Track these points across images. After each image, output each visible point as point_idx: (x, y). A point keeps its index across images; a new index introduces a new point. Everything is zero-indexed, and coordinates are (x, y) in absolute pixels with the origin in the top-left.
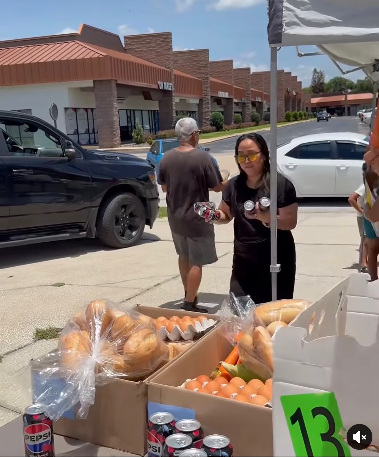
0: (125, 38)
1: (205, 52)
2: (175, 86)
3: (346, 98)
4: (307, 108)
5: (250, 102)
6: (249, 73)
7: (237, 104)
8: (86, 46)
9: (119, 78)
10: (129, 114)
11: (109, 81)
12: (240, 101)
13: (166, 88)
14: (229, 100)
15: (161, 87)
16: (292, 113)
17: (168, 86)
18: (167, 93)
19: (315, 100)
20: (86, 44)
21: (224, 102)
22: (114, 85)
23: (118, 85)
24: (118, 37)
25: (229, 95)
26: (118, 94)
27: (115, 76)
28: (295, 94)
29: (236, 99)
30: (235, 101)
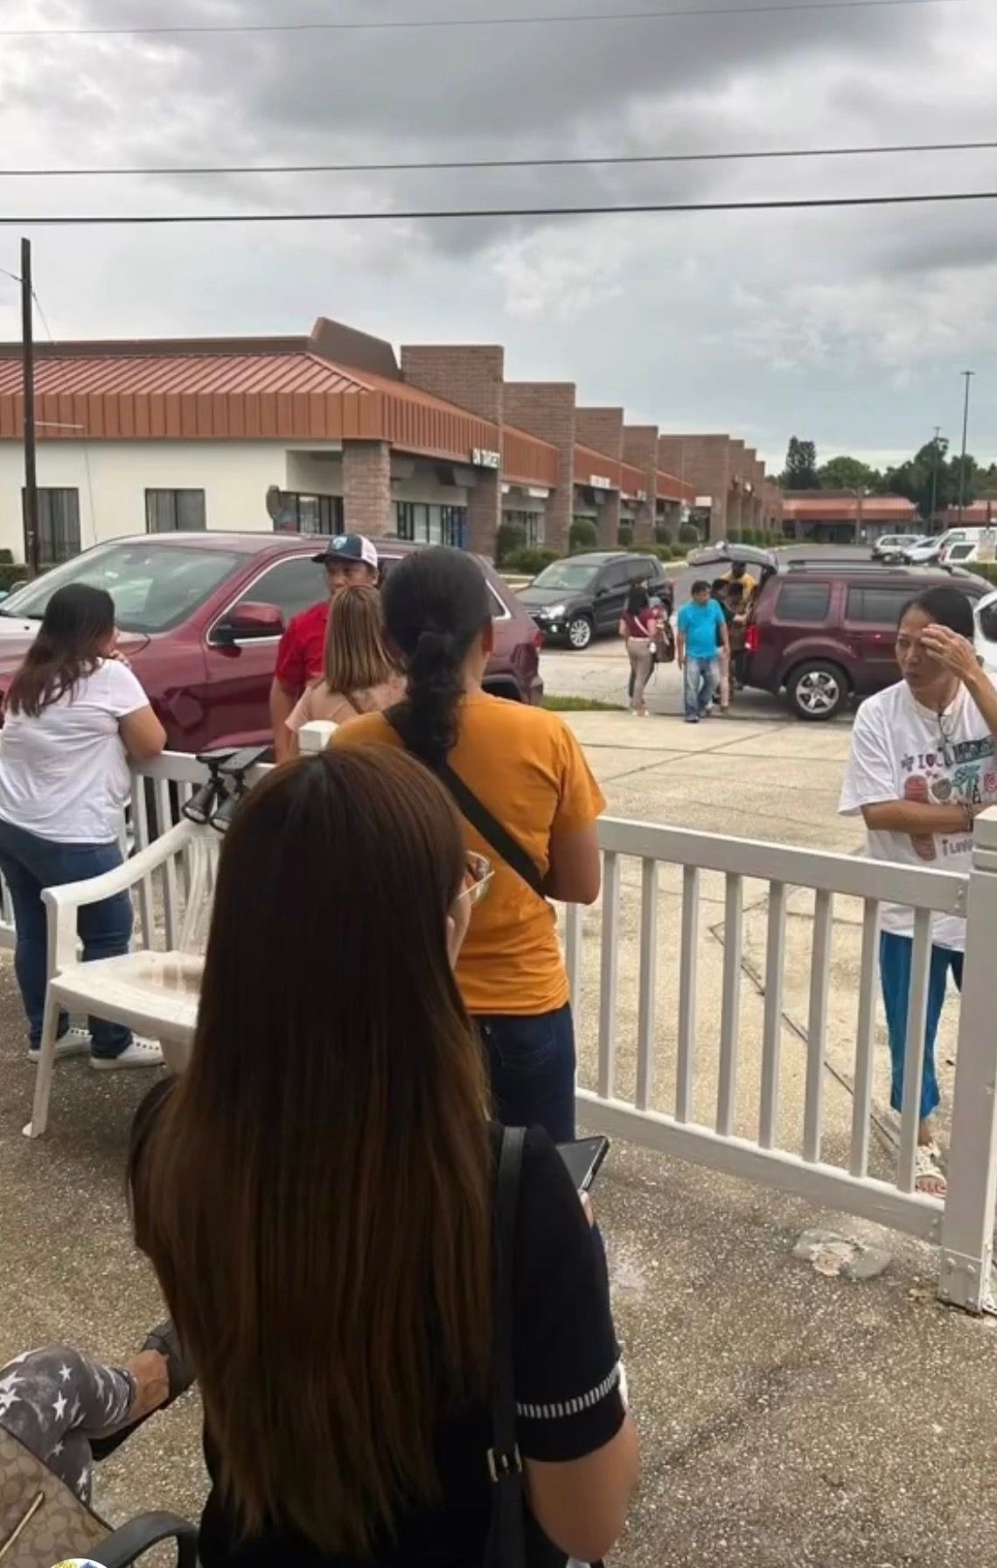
0: (404, 349)
1: (568, 389)
2: (504, 459)
3: (860, 504)
4: (773, 520)
5: (654, 500)
6: (655, 437)
7: (625, 503)
8: (338, 370)
9: (396, 438)
10: (402, 512)
11: (376, 443)
12: (633, 498)
13: (487, 462)
14: (609, 494)
15: (477, 461)
16: (738, 527)
17: (490, 459)
18: (485, 473)
19: (792, 505)
20: (337, 366)
21: (599, 499)
22: (385, 451)
23: (395, 454)
24: (387, 349)
25: (611, 483)
26: (392, 470)
27: (390, 435)
28: (749, 488)
29: (625, 492)
30: (624, 496)
